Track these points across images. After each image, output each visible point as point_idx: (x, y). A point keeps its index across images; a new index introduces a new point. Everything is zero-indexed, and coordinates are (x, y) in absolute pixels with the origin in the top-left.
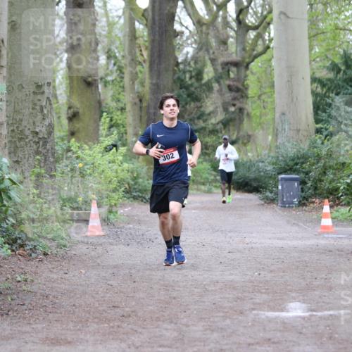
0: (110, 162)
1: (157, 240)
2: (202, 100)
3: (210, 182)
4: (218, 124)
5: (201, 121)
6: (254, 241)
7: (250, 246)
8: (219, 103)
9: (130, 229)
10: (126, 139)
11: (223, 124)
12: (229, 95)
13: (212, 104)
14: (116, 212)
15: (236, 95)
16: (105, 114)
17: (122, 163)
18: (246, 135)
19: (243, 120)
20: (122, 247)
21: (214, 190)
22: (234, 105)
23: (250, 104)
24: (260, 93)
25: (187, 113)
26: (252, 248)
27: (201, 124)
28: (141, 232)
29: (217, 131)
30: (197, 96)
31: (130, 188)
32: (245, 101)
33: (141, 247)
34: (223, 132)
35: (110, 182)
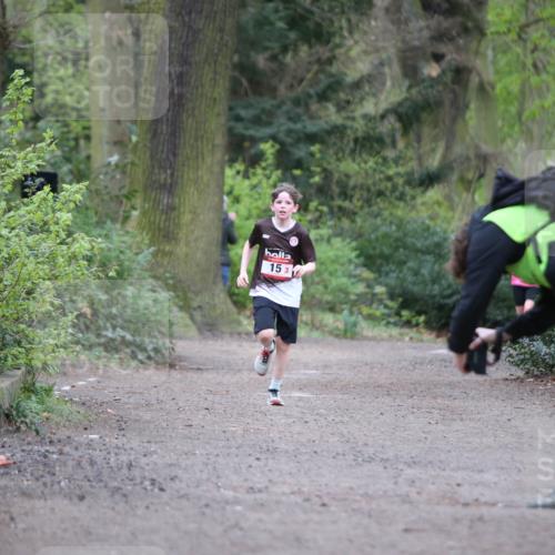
0: (31, 231)
1: (176, 485)
2: (337, 40)
3: (354, 304)
4: (383, 117)
5: (331, 108)
6: (488, 496)
7: (473, 511)
8: (391, 50)
9: (90, 445)
10: (89, 158)
11: (400, 118)
12: (422, 23)
13: (366, 52)
14: (48, 391)
15: (446, 23)
16: (20, 72)
17: (70, 234)
18: (472, 154)
19: (467, 107)
20: (62, 505)
21: (365, 328)
22: (438, 58)
23: (490, 53)
24: (523, 20)
25: (288, 79)
26: (481, 519)
27: (330, 115)
28: (124, 458)
29: (380, 140)
30: (318, 25)
31: (95, 313)
32: (474, 45)
33: (121, 506)
34: (401, 144)
35: (29, 293)
